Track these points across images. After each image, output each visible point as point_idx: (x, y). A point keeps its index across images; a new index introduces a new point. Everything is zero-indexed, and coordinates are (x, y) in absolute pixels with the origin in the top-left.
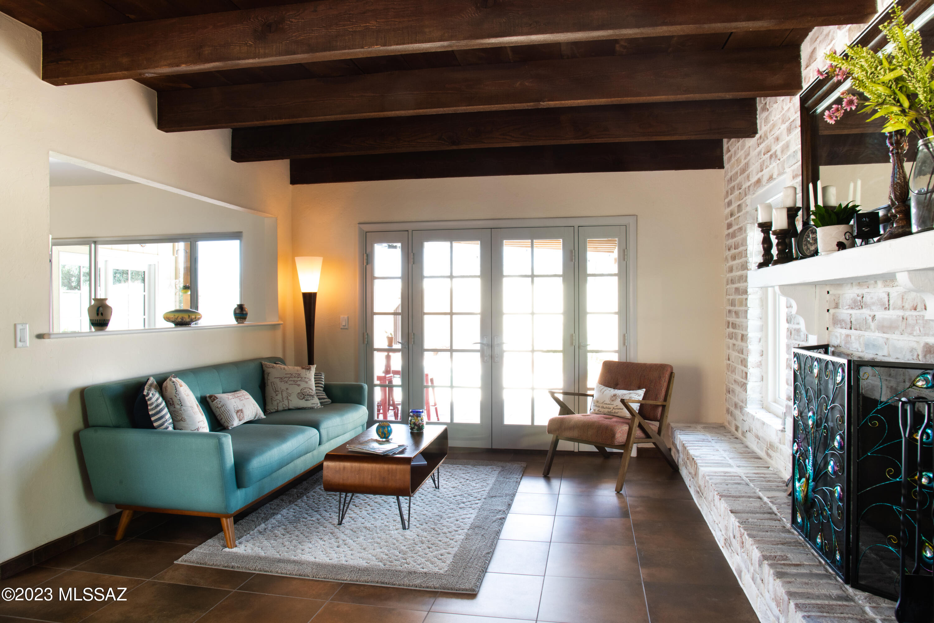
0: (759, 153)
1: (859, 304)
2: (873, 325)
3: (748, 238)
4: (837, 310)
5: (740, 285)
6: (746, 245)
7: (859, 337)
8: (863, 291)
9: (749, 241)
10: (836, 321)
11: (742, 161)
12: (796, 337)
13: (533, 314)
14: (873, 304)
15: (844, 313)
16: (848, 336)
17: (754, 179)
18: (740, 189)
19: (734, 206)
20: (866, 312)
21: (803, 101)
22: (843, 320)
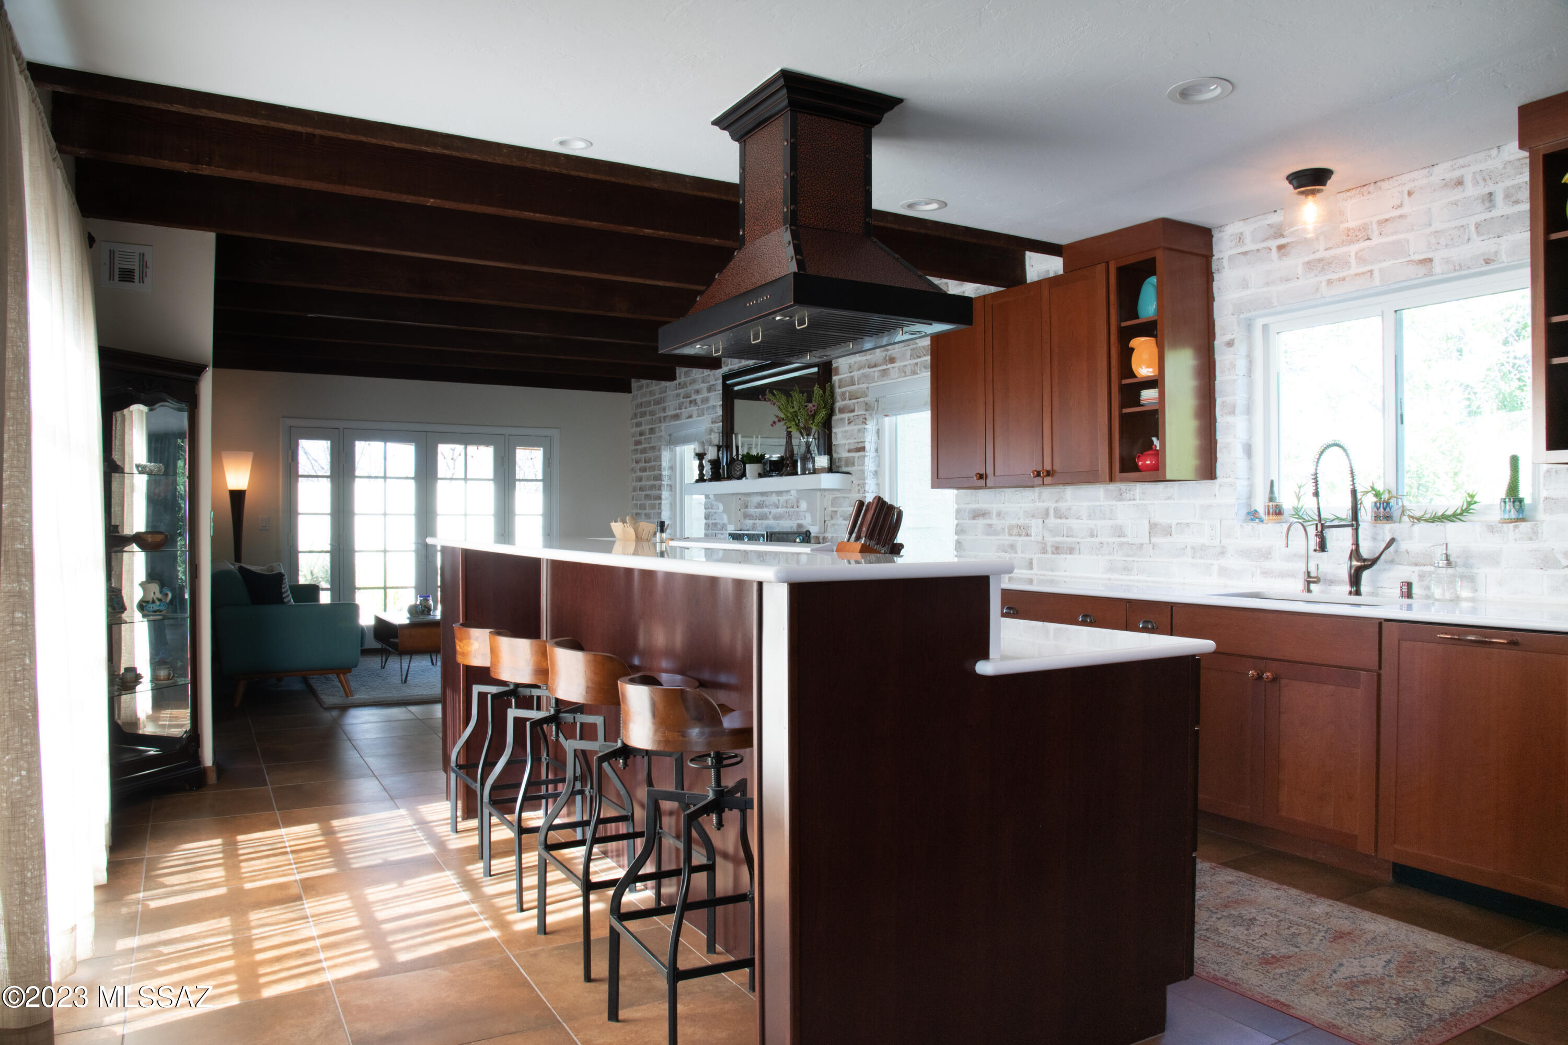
0: (678, 395)
1: (760, 506)
2: (770, 517)
3: (662, 456)
4: (746, 510)
5: (654, 493)
6: (660, 460)
7: (762, 524)
8: (765, 498)
9: (663, 458)
10: (746, 516)
11: (657, 394)
12: (714, 528)
13: (466, 515)
14: (770, 505)
15: (752, 511)
16: (754, 524)
17: (672, 412)
18: (653, 415)
19: (645, 428)
20: (765, 510)
21: (726, 377)
22: (751, 515)
